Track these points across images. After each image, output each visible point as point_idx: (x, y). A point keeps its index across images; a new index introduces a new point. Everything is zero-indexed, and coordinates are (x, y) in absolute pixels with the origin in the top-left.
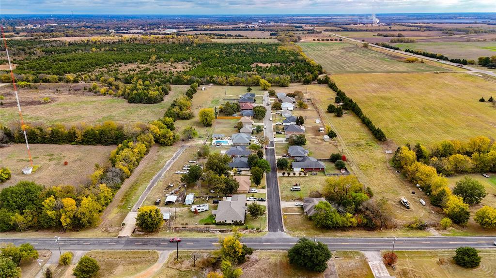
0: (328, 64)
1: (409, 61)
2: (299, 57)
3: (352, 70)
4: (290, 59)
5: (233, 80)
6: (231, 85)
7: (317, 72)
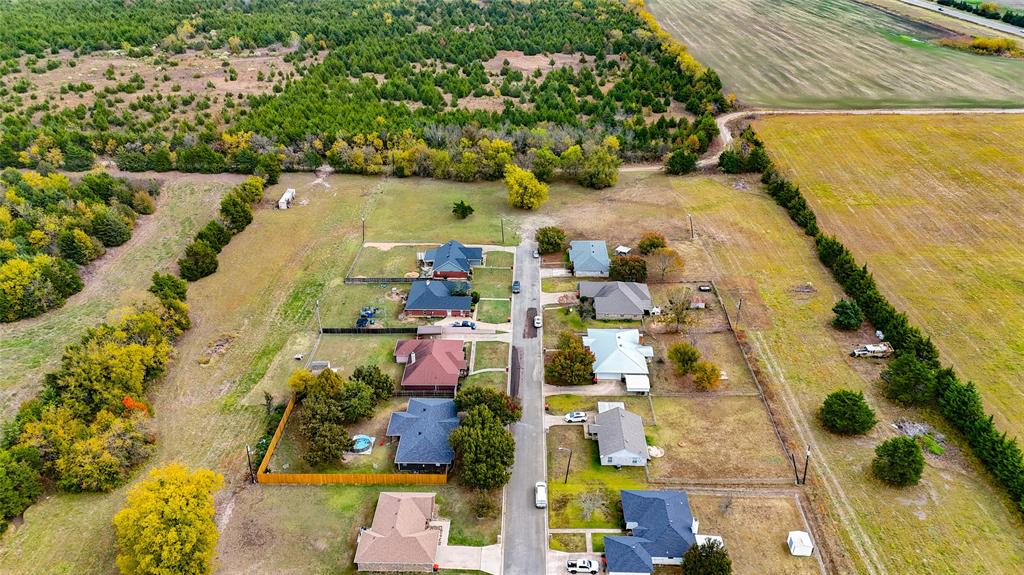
0: (732, 56)
1: (981, 50)
2: (640, 33)
3: (823, 95)
4: (612, 40)
5: (406, 154)
6: (399, 174)
7: (711, 107)
